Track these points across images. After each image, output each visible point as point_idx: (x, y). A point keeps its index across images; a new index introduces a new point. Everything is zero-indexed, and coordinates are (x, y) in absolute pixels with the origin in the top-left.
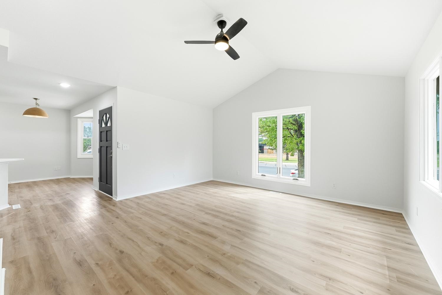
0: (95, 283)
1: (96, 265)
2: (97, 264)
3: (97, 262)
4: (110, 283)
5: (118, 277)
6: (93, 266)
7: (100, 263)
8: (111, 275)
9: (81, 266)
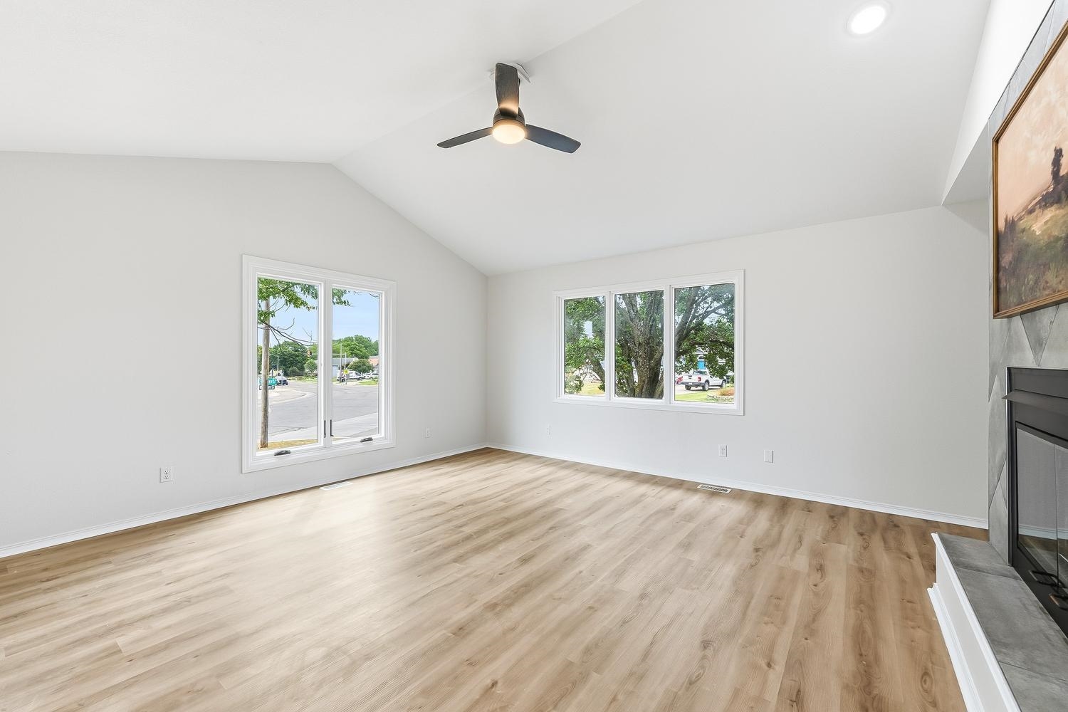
0: (803, 639)
1: (773, 665)
2: (769, 665)
3: (766, 668)
4: (784, 623)
5: (766, 619)
6: (780, 668)
7: (763, 663)
8: (770, 629)
9: (799, 691)
